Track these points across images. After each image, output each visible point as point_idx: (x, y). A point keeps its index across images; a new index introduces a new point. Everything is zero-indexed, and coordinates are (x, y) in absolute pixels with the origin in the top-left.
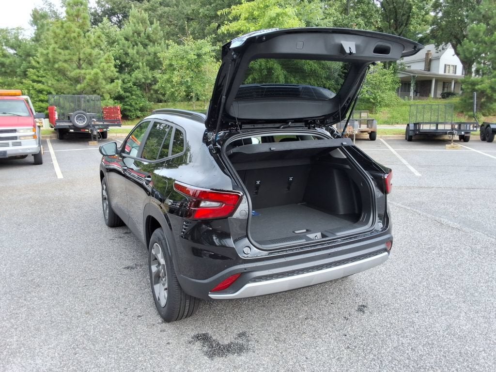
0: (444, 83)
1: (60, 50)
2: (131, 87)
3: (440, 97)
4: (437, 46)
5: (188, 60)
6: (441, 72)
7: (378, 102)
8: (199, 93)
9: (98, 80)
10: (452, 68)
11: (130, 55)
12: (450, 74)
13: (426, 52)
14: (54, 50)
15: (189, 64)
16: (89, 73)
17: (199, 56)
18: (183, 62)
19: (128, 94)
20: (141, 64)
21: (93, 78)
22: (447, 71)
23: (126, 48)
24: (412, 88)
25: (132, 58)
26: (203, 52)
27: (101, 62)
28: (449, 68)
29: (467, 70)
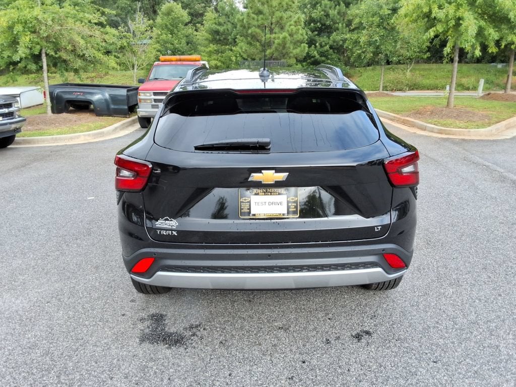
1: (253, 15)
2: (327, 51)
5: (380, 16)
8: (389, 53)
9: (285, 44)
11: (330, 16)
14: (248, 16)
15: (381, 20)
16: (279, 37)
17: (394, 10)
18: (373, 19)
19: (323, 58)
20: (340, 25)
21: (281, 42)
23: (327, 9)
25: (332, 20)
27: (290, 25)
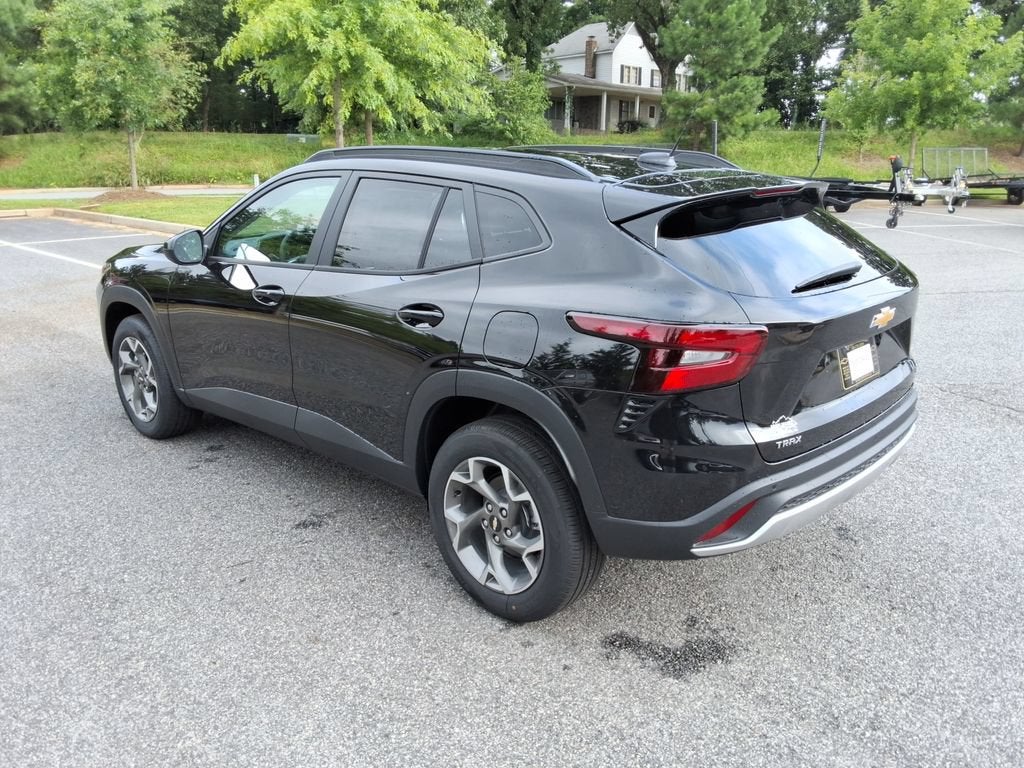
0: (621, 102)
3: (617, 129)
4: (612, 27)
5: (109, 31)
6: (616, 80)
7: (519, 138)
10: (633, 73)
12: (630, 84)
13: (587, 39)
15: (114, 40)
17: (135, 20)
18: (97, 36)
22: (625, 79)
24: (567, 111)
26: (148, 13)
28: (629, 72)
29: (667, 77)
